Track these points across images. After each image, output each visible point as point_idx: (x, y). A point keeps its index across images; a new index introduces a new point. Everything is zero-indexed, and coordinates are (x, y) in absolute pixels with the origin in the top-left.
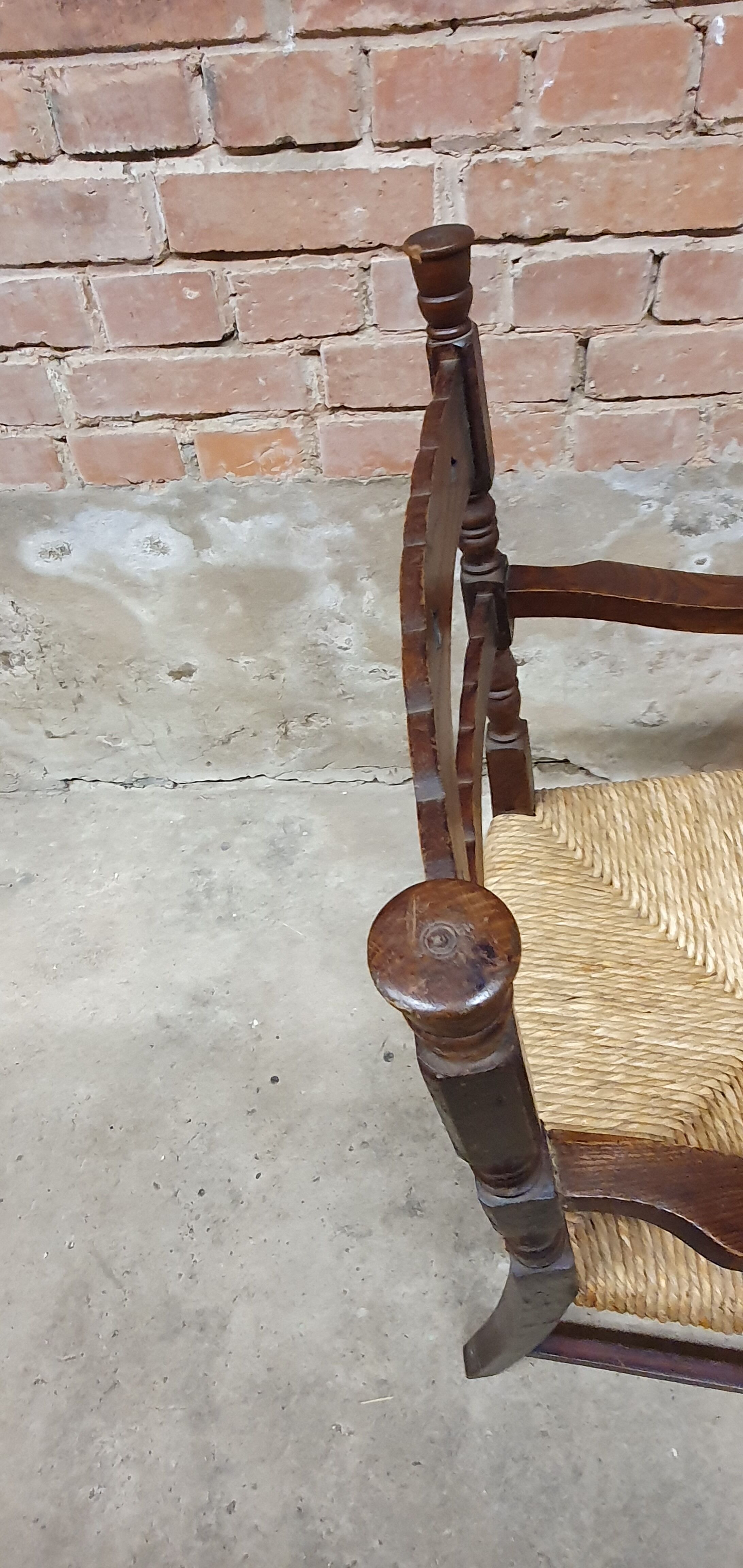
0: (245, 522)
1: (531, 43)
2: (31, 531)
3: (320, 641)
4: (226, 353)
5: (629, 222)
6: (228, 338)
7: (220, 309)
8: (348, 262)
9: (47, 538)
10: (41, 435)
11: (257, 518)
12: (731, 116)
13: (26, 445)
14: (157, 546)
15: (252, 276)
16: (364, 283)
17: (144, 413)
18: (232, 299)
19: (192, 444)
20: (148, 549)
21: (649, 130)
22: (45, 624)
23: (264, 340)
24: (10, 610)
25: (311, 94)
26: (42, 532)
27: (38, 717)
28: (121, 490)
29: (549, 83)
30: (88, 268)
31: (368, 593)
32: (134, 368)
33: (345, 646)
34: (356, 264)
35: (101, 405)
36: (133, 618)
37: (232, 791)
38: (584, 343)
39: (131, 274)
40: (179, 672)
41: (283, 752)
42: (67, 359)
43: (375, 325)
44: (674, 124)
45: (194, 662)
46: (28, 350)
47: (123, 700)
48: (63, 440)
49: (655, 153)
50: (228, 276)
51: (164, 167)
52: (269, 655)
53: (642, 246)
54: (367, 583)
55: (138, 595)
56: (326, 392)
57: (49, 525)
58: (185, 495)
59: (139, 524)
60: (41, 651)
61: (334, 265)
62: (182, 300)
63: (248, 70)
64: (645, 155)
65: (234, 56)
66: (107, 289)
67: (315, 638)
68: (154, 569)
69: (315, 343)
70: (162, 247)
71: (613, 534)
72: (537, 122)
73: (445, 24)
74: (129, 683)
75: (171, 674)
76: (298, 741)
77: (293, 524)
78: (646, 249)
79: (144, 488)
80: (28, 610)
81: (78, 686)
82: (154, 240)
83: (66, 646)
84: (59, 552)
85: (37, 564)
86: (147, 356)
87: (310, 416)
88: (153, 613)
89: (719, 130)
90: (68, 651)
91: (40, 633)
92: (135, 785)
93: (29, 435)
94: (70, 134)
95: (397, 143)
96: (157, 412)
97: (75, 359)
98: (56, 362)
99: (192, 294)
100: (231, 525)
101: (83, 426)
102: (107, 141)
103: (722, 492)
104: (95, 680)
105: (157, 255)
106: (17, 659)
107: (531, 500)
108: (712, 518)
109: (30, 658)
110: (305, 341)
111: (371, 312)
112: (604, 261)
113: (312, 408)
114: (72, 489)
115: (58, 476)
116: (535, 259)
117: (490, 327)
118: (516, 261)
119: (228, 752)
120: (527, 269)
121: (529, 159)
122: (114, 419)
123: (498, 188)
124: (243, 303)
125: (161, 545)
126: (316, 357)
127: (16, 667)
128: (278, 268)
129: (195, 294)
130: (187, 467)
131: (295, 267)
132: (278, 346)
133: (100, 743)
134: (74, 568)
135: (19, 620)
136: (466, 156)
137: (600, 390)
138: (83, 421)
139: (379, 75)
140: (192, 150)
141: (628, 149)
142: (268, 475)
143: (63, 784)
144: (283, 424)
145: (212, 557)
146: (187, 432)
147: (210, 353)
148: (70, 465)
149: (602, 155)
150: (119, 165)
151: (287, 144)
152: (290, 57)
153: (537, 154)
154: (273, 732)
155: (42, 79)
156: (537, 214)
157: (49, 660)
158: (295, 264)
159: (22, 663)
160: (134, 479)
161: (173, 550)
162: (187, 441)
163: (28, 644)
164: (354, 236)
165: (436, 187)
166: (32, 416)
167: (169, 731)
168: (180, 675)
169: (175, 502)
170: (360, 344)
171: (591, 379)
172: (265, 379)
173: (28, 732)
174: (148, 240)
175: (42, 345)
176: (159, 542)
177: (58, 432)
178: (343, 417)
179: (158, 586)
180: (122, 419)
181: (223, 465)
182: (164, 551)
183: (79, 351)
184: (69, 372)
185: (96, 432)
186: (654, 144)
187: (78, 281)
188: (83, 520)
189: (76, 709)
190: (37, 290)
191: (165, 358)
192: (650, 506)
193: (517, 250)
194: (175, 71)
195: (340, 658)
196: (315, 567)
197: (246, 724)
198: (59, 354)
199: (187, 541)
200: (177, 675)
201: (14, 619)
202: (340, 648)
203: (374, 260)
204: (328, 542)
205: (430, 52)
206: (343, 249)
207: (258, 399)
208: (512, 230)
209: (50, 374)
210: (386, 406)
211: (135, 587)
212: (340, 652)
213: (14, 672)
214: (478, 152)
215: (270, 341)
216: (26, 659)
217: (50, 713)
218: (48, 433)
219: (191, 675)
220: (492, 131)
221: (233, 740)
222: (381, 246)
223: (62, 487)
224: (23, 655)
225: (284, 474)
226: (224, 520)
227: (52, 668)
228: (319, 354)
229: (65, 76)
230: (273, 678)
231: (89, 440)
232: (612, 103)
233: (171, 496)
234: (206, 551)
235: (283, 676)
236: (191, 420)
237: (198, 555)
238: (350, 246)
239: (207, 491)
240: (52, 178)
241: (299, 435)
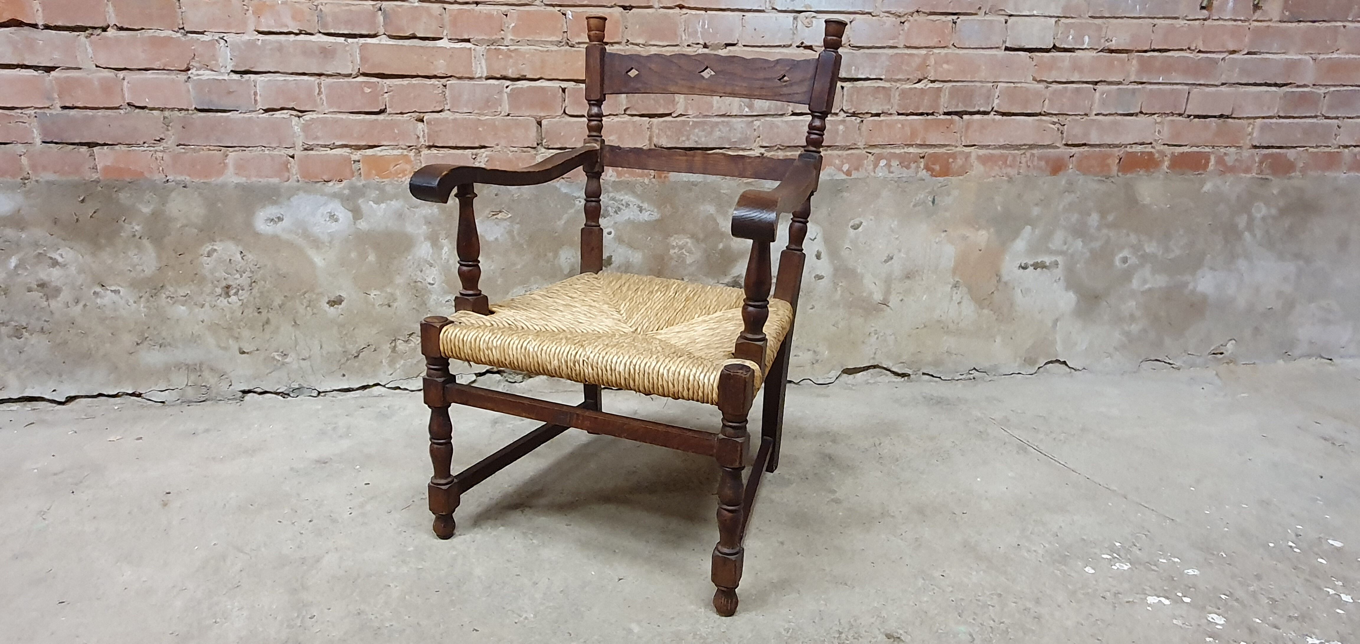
0: (382, 205)
1: (505, 12)
2: (264, 206)
3: (419, 279)
4: (381, 117)
5: (550, 75)
6: (382, 112)
7: (380, 98)
8: (437, 82)
9: (272, 211)
10: (282, 153)
11: (388, 202)
12: (580, 41)
13: (272, 157)
14: (333, 217)
15: (396, 85)
16: (444, 91)
17: (337, 143)
18: (386, 95)
19: (359, 161)
20: (328, 219)
21: (552, 43)
22: (257, 266)
23: (399, 112)
24: (239, 256)
25: (425, 20)
26: (270, 207)
27: (237, 336)
28: (319, 185)
29: (513, 25)
30: (323, 78)
31: (445, 248)
32: (336, 121)
33: (432, 282)
34: (441, 83)
35: (317, 138)
36: (312, 263)
37: (356, 397)
38: (540, 123)
39: (341, 80)
40: (334, 301)
41: (392, 362)
42: (304, 117)
43: (449, 110)
44: (560, 42)
45: (344, 294)
46: (285, 111)
47: (295, 323)
48: (293, 157)
49: (556, 51)
50: (385, 85)
51: (362, 40)
52: (389, 290)
53: (556, 84)
54: (445, 242)
55: (318, 248)
56: (426, 139)
57: (275, 203)
58: (352, 188)
59: (325, 204)
60: (251, 286)
61: (431, 82)
62: (363, 92)
63: (400, 10)
64: (552, 51)
65: (396, 5)
66: (329, 86)
67: (415, 278)
68: (329, 231)
69: (422, 115)
70: (357, 71)
71: (565, 217)
72: (510, 37)
73: (473, 3)
74: (301, 310)
75: (328, 303)
76: (402, 355)
77: (407, 206)
78: (558, 85)
79: (331, 184)
80: (249, 256)
81: (268, 311)
82: (353, 67)
83: (267, 282)
84: (277, 220)
85: (262, 227)
86: (344, 116)
87: (419, 151)
88: (324, 259)
89: (577, 46)
90: (268, 285)
91: (253, 272)
92: (292, 395)
93: (276, 152)
94: (325, 25)
95: (458, 39)
96: (344, 143)
97: (308, 116)
98: (297, 118)
99: (367, 90)
100: (375, 206)
101: (305, 149)
102: (340, 29)
103: (611, 195)
104: (280, 307)
105: (354, 73)
106: (234, 291)
107: (525, 196)
108: (609, 209)
109: (243, 290)
110: (418, 114)
111: (447, 104)
112: (543, 88)
113: (419, 146)
114: (292, 182)
115: (286, 174)
116: (515, 86)
117: (499, 113)
118: (507, 87)
119: (357, 364)
120: (511, 90)
121: (508, 49)
122: (322, 146)
123: (498, 58)
124: (390, 95)
125: (335, 217)
126: (422, 123)
127: (232, 297)
128: (408, 82)
129: (369, 90)
130: (356, 174)
131: (414, 82)
132: (405, 115)
133: (274, 358)
134: (283, 230)
135: (243, 263)
136: (484, 47)
137: (549, 143)
138: (306, 146)
139: (450, 16)
140: (375, 36)
141: (546, 49)
142: (396, 179)
143: (241, 394)
144: (405, 152)
145: (363, 225)
146: (357, 155)
147: (373, 117)
148: (294, 171)
149: (535, 50)
150: (343, 39)
151: (413, 37)
152: (417, 7)
153: (512, 48)
154: (387, 347)
155: (317, 6)
156: (514, 68)
157: (255, 291)
158: (414, 81)
159: (236, 294)
160: (325, 178)
161: (341, 219)
162: (357, 159)
163: (244, 280)
164: (439, 72)
165: (473, 55)
166: (280, 143)
167: (321, 347)
168: (333, 304)
169: (346, 192)
170: (442, 117)
171: (544, 138)
172: (398, 130)
173: (225, 349)
174: (351, 66)
175: (293, 109)
176: (334, 215)
177: (291, 152)
178: (434, 151)
179: (330, 242)
180: (325, 146)
181: (374, 172)
182: (336, 220)
183: (311, 113)
184: (303, 122)
185: (311, 152)
186: (555, 48)
187: (316, 82)
188: (295, 200)
189: (263, 330)
190: (296, 83)
191: (351, 117)
192: (580, 202)
193: (508, 83)
194: (371, 8)
195: (430, 291)
196: (417, 232)
197: (371, 342)
198: (300, 114)
199: (350, 214)
200: (332, 303)
201: (239, 263)
202: (430, 284)
203: (448, 82)
204: (425, 217)
205: (469, 11)
206: (435, 77)
207: (394, 139)
208: (504, 74)
209: (293, 123)
210: (454, 145)
211: (316, 243)
212: (429, 286)
213: (230, 300)
214: (488, 46)
215: (401, 113)
216: (240, 291)
217: (246, 333)
218: (286, 152)
219: (340, 304)
220: (494, 38)
221: (360, 356)
222: (451, 76)
223: (286, 181)
224: (239, 287)
225: (403, 179)
226: (371, 203)
227: (255, 298)
228: (423, 121)
229: (327, 5)
230: (389, 306)
231: (307, 156)
232: (537, 33)
233: (344, 188)
234: (359, 221)
235: (395, 305)
236: (360, 149)
237: (355, 223)
238: (438, 75)
239: (364, 186)
240: (313, 40)
241: (412, 159)
